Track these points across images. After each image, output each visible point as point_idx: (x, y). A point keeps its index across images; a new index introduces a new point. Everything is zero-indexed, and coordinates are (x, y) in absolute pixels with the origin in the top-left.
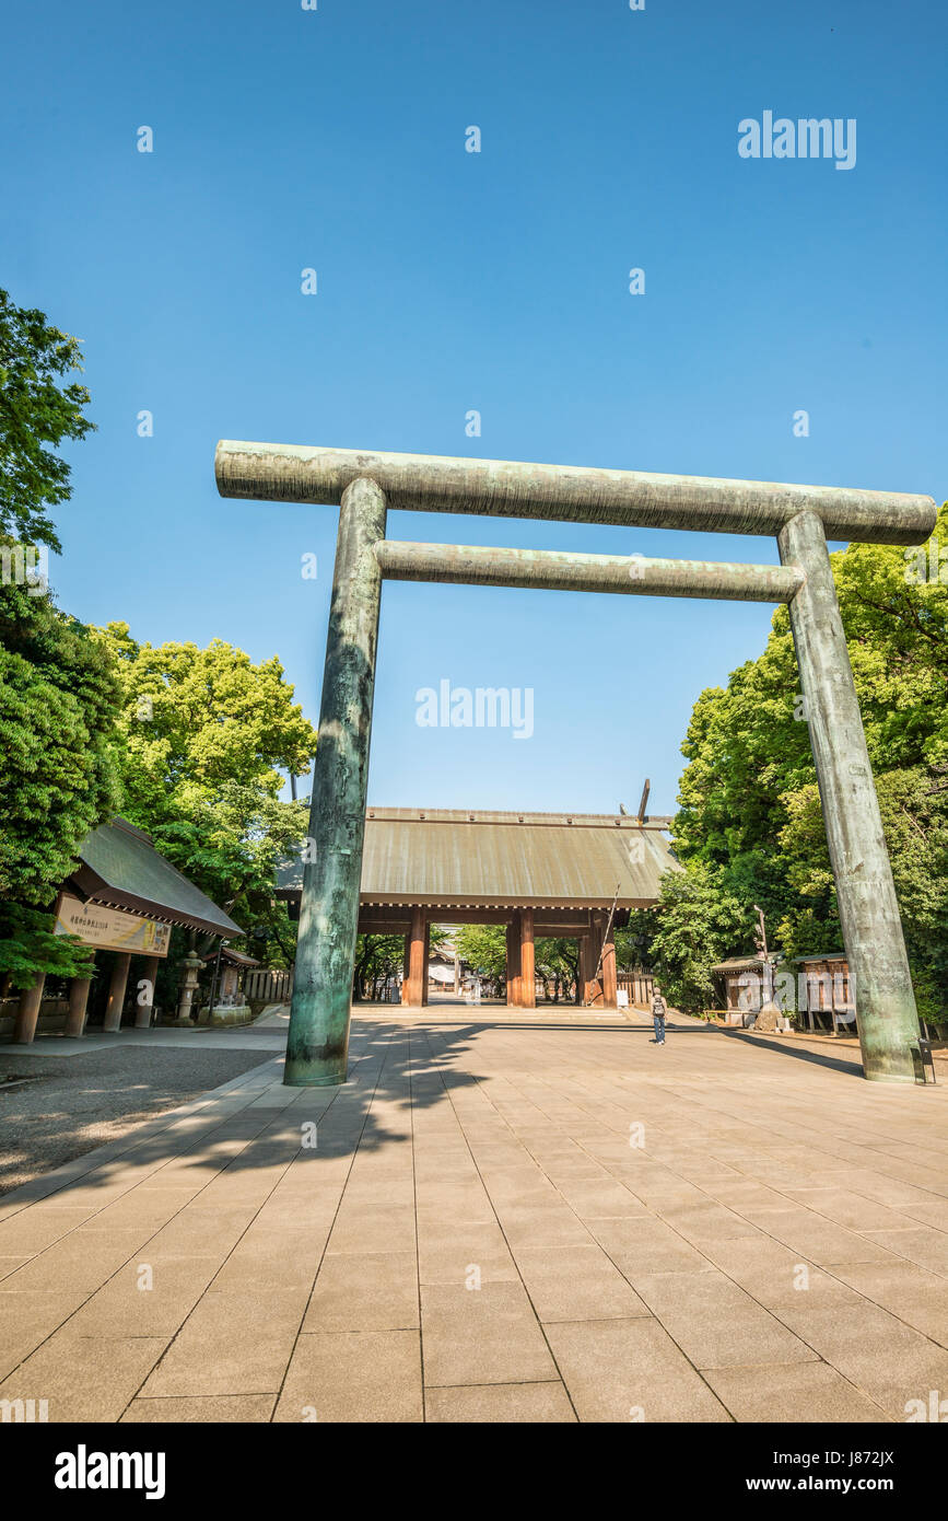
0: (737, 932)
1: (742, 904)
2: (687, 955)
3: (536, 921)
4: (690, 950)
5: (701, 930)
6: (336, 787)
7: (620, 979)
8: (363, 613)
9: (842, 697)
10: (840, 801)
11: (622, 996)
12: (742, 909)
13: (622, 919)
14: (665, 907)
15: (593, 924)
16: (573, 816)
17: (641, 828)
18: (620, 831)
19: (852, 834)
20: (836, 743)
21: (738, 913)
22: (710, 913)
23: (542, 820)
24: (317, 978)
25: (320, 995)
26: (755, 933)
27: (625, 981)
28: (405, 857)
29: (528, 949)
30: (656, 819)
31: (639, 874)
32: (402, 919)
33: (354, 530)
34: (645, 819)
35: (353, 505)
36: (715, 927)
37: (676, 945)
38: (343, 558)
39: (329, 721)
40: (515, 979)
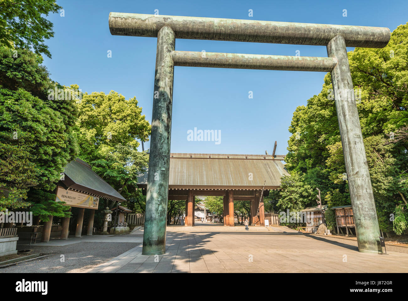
0: (310, 198)
1: (312, 188)
2: (291, 207)
3: (234, 195)
4: (292, 205)
5: (296, 197)
6: (159, 145)
7: (266, 216)
8: (167, 79)
9: (351, 108)
10: (350, 148)
11: (267, 222)
12: (312, 189)
13: (266, 193)
14: (283, 188)
15: (255, 195)
16: (248, 155)
17: (273, 160)
18: (265, 161)
19: (355, 160)
20: (348, 126)
21: (310, 191)
22: (300, 191)
23: (236, 157)
24: (153, 216)
25: (155, 222)
26: (317, 198)
27: (268, 216)
28: (185, 172)
29: (231, 205)
30: (279, 156)
31: (273, 177)
32: (184, 194)
33: (163, 47)
34: (275, 156)
35: (162, 37)
36: (302, 196)
37: (287, 203)
38: (159, 58)
39: (155, 120)
40: (227, 216)
